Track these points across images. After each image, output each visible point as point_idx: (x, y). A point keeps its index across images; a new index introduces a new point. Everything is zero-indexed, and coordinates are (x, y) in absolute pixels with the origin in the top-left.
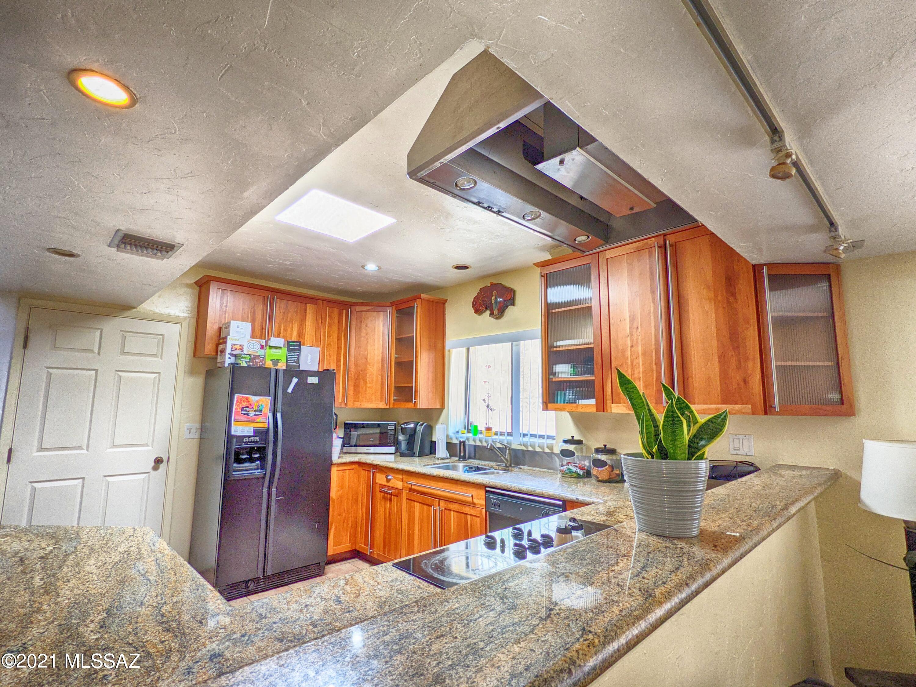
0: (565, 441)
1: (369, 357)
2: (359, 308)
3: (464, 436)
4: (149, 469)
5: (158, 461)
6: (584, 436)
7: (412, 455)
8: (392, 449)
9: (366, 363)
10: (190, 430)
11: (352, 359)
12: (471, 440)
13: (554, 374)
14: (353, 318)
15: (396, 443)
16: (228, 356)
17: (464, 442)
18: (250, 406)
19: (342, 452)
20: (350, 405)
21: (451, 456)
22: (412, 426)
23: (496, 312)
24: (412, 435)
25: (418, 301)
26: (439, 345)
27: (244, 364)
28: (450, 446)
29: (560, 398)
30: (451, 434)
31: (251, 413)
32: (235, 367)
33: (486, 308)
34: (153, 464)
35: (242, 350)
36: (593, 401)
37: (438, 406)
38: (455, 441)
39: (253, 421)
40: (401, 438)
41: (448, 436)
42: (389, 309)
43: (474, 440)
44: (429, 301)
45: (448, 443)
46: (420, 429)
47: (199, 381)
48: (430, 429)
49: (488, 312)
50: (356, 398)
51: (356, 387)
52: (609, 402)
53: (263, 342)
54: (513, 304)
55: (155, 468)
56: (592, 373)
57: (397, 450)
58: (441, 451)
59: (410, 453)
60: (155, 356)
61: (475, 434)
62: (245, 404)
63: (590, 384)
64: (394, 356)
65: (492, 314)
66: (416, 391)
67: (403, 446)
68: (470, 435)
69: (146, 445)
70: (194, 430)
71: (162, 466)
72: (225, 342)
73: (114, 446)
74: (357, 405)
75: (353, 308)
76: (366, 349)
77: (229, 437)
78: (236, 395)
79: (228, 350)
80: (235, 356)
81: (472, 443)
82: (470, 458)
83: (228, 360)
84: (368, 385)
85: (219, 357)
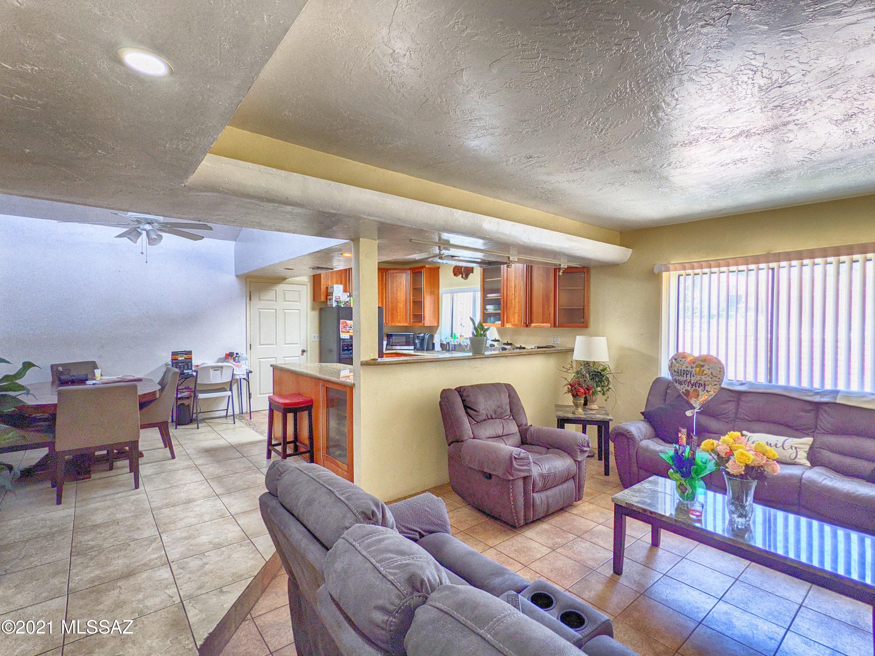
0: (492, 340)
1: (398, 298)
2: (392, 271)
3: (450, 340)
4: (300, 355)
5: (303, 351)
6: (501, 337)
7: (423, 350)
8: (412, 348)
9: (397, 302)
10: (315, 337)
11: (390, 300)
12: (453, 342)
13: (486, 310)
14: (389, 276)
15: (414, 344)
16: (334, 302)
17: (449, 343)
18: (347, 325)
19: (387, 349)
20: (389, 324)
21: (443, 350)
22: (422, 335)
23: (464, 276)
24: (422, 340)
25: (424, 268)
26: (436, 292)
27: (342, 306)
28: (442, 345)
29: (489, 321)
30: (443, 339)
31: (348, 329)
32: (338, 307)
33: (460, 274)
34: (301, 352)
35: (339, 298)
36: (500, 322)
37: (436, 325)
38: (445, 343)
39: (348, 332)
40: (417, 341)
41: (441, 340)
42: (409, 272)
43: (454, 342)
44: (430, 268)
45: (441, 344)
46: (427, 337)
47: (316, 313)
48: (432, 337)
49: (461, 276)
50: (392, 321)
51: (392, 314)
52: (506, 322)
53: (348, 294)
54: (472, 272)
55: (302, 355)
56: (500, 310)
57: (415, 348)
58: (438, 347)
59: (422, 349)
60: (297, 301)
61: (454, 339)
62: (345, 324)
63: (499, 314)
64: (412, 297)
65: (462, 277)
66: (424, 317)
67: (418, 346)
68: (452, 340)
69: (297, 344)
70: (316, 337)
71: (305, 353)
72: (332, 295)
73: (286, 344)
74: (393, 324)
75: (389, 271)
76: (397, 294)
77: (340, 339)
78: (341, 320)
79: (334, 299)
80: (337, 302)
81: (453, 343)
82: (452, 350)
83: (334, 305)
84: (399, 314)
85: (328, 302)
